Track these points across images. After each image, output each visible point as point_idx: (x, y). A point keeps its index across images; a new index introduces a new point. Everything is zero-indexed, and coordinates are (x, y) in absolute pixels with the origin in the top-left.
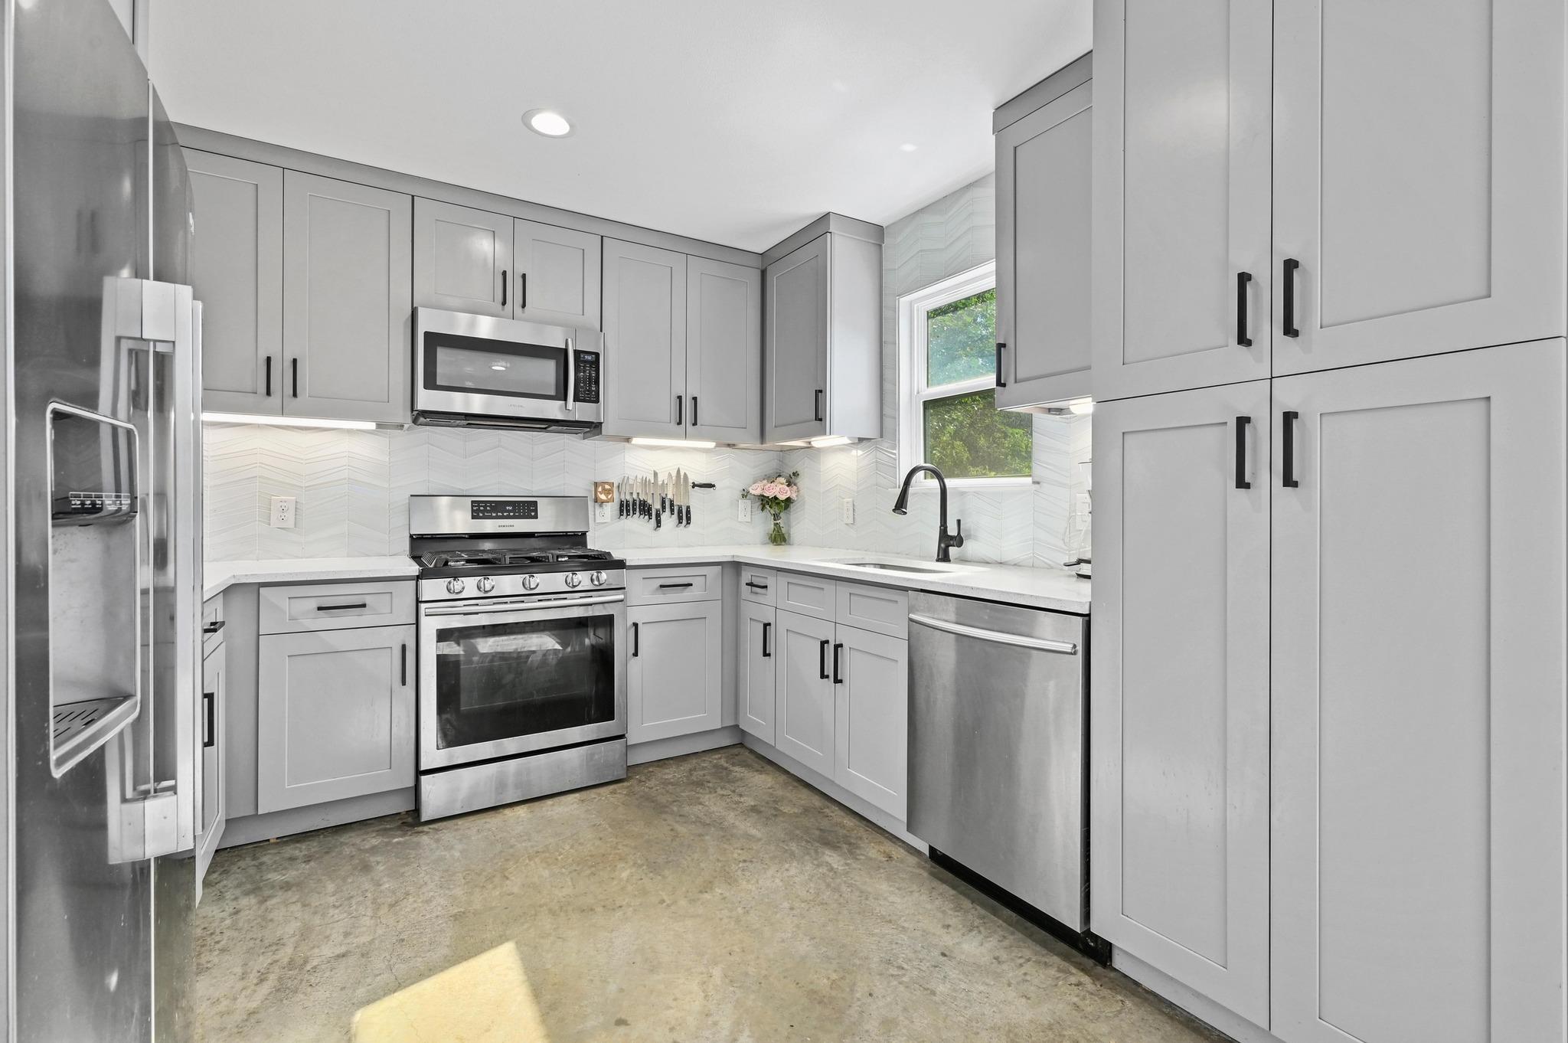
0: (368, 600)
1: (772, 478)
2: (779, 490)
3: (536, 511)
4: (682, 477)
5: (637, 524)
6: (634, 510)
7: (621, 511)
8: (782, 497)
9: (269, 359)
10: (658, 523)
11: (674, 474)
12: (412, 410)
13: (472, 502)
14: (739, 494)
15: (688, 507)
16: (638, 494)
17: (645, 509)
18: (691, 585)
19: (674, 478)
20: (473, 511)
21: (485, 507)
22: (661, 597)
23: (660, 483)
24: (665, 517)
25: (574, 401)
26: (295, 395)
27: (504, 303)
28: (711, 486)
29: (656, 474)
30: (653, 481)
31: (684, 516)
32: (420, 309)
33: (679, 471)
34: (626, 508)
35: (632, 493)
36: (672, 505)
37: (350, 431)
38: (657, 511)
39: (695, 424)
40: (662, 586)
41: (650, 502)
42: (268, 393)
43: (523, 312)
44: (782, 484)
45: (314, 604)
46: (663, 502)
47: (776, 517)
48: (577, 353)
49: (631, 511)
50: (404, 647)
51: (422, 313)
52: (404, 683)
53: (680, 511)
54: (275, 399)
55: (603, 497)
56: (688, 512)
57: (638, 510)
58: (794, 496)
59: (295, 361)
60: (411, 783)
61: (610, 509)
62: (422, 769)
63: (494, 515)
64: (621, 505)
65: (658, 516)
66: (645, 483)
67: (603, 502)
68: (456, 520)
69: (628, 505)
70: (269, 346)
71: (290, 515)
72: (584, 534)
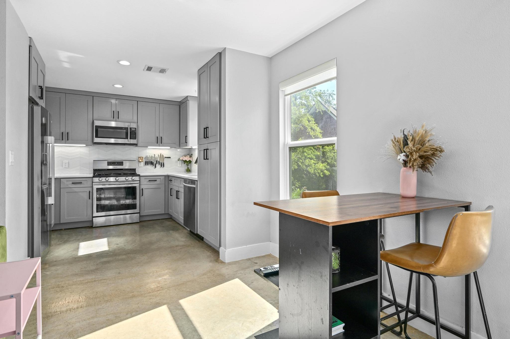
0: (82, 182)
1: (185, 156)
2: (187, 159)
3: (123, 164)
4: (162, 155)
5: (150, 167)
6: (149, 164)
7: (146, 164)
8: (188, 160)
9: (62, 133)
10: (155, 167)
11: (160, 155)
12: (93, 142)
13: (108, 162)
14: (177, 159)
15: (164, 163)
16: (150, 160)
17: (152, 163)
18: (156, 180)
19: (160, 156)
20: (108, 164)
21: (111, 163)
22: (149, 183)
23: (156, 157)
24: (157, 165)
25: (130, 139)
26: (68, 140)
27: (114, 118)
28: (170, 158)
29: (155, 155)
30: (154, 157)
31: (162, 165)
32: (94, 121)
33: (161, 154)
34: (147, 163)
35: (148, 160)
36: (159, 162)
37: (80, 147)
38: (155, 164)
39: (161, 143)
40: (149, 181)
41: (153, 161)
42: (62, 140)
43: (118, 119)
44: (188, 157)
45: (71, 182)
46: (157, 161)
47: (187, 165)
48: (130, 128)
49: (148, 164)
50: (90, 192)
51: (95, 121)
52: (90, 199)
53: (161, 164)
54: (64, 141)
55: (140, 160)
56: (164, 164)
57: (150, 163)
58: (191, 160)
59: (68, 133)
60: (91, 220)
61: (142, 164)
62: (93, 216)
63: (113, 165)
64: (146, 162)
65: (155, 165)
66: (152, 157)
67: (140, 162)
68: (104, 166)
69: (147, 162)
70: (63, 130)
71: (67, 165)
72: (135, 169)
